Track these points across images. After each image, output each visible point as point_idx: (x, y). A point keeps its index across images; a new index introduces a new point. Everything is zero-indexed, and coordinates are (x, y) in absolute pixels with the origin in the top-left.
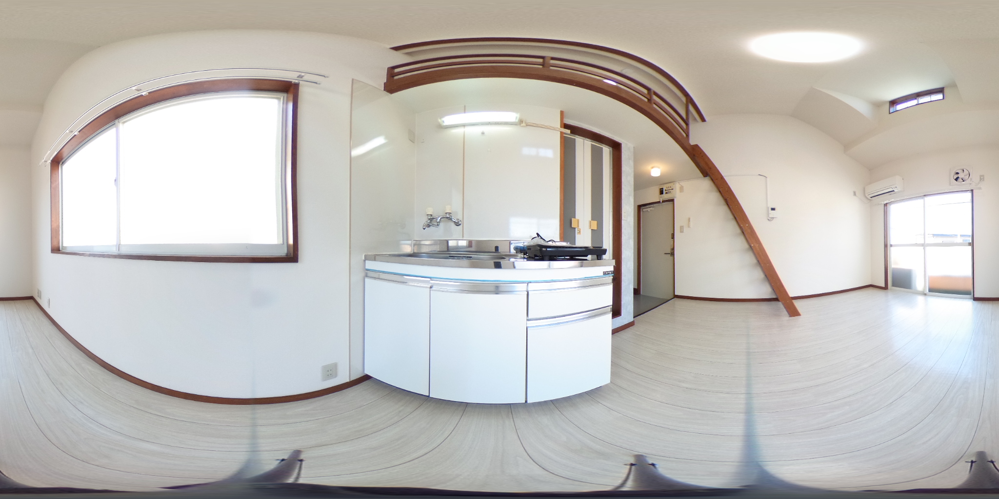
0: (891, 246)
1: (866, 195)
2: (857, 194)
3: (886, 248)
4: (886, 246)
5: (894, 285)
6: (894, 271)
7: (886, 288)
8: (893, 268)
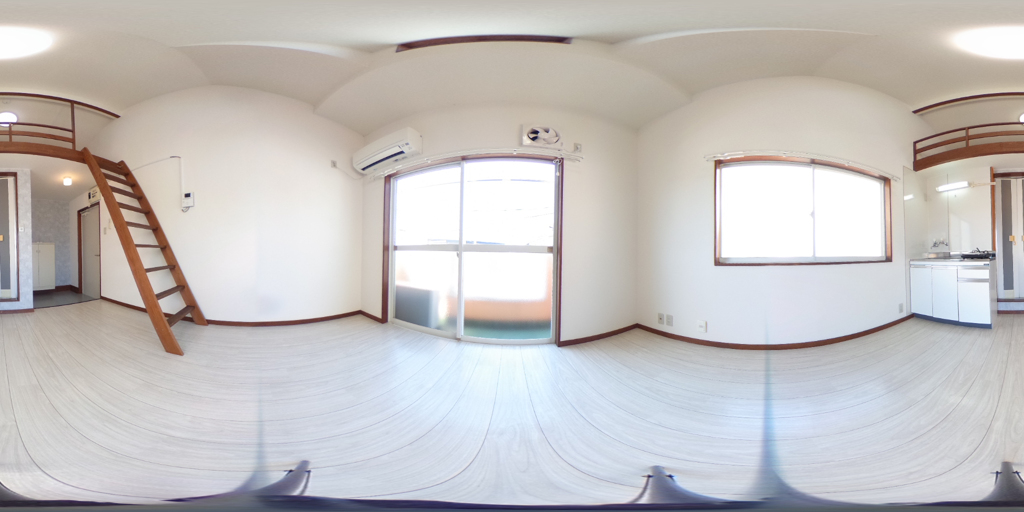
0: (396, 248)
1: (355, 166)
2: (338, 165)
3: (386, 252)
4: (386, 249)
5: (397, 316)
6: (400, 292)
7: (384, 320)
8: (398, 287)
